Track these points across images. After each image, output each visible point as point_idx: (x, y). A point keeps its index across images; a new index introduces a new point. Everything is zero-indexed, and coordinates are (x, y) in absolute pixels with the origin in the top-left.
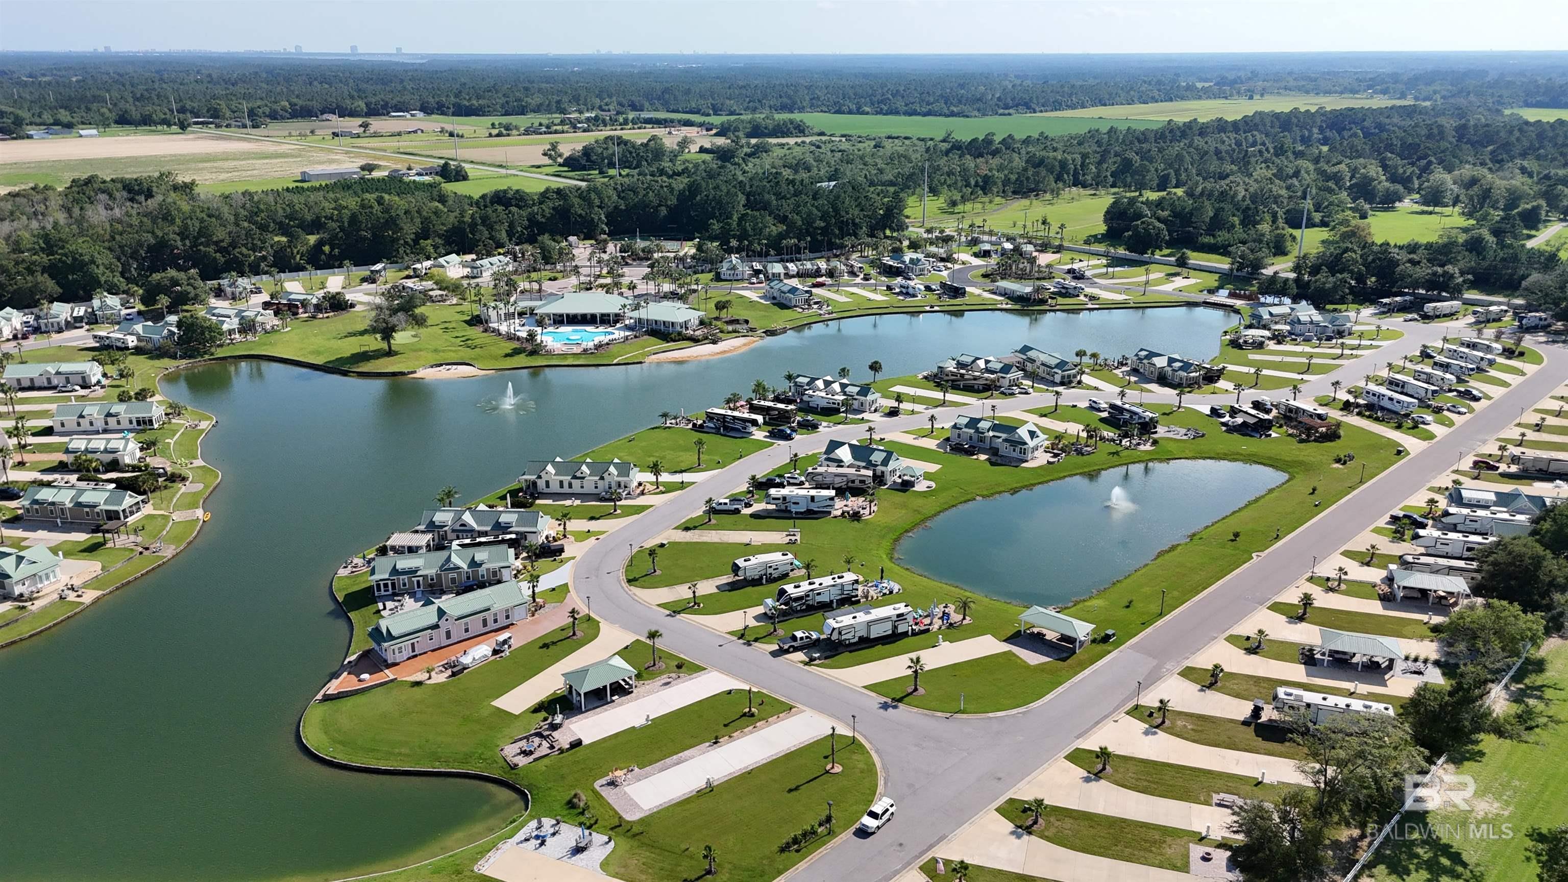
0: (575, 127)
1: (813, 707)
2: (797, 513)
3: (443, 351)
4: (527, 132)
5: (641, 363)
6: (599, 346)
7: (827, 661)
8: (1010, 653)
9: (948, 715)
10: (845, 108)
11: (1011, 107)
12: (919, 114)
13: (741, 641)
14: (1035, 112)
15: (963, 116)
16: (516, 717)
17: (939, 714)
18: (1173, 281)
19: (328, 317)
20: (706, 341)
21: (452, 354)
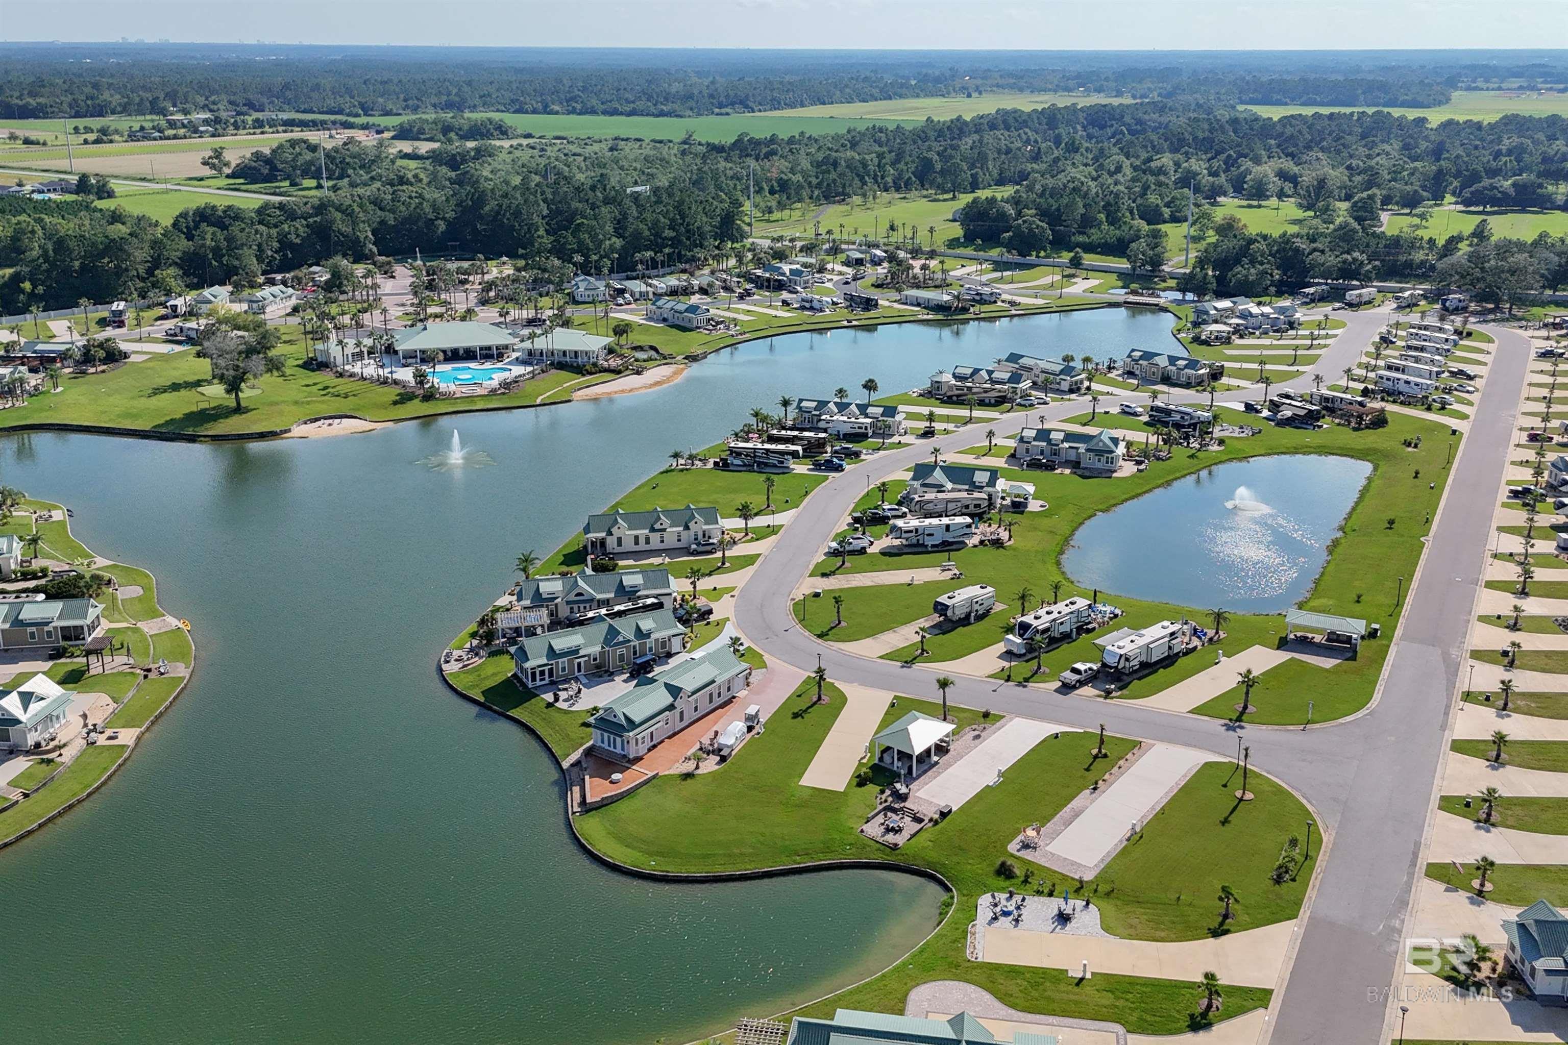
0: (196, 131)
1: (1162, 740)
2: (933, 546)
3: (308, 403)
4: (132, 137)
5: (569, 401)
6: (506, 385)
7: (1125, 692)
8: (1292, 659)
9: (1302, 727)
10: (528, 107)
11: (726, 106)
12: (621, 114)
13: (1010, 683)
14: (753, 111)
15: (677, 116)
16: (844, 793)
17: (1291, 727)
18: (1076, 283)
19: (103, 371)
20: (628, 372)
21: (324, 406)
